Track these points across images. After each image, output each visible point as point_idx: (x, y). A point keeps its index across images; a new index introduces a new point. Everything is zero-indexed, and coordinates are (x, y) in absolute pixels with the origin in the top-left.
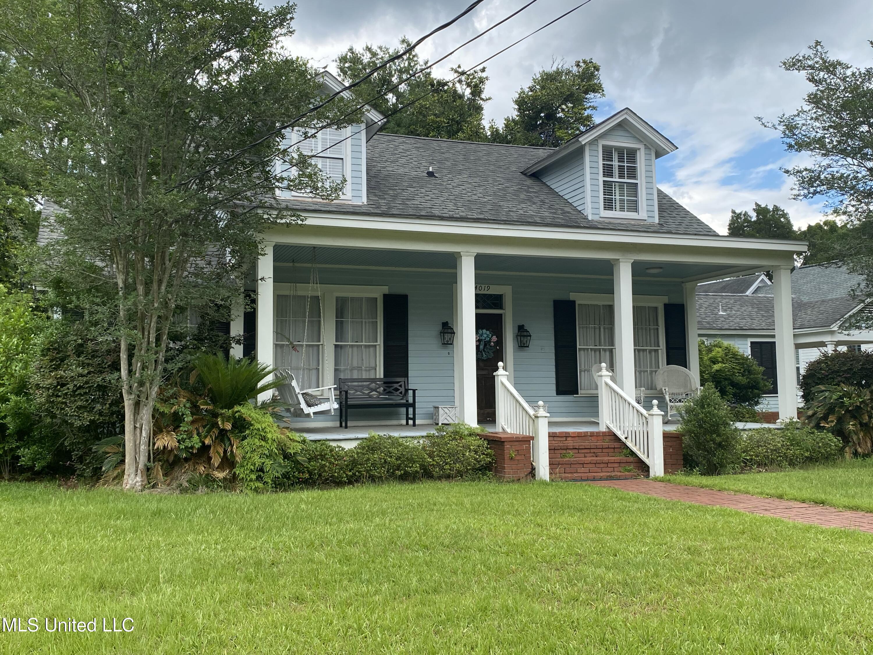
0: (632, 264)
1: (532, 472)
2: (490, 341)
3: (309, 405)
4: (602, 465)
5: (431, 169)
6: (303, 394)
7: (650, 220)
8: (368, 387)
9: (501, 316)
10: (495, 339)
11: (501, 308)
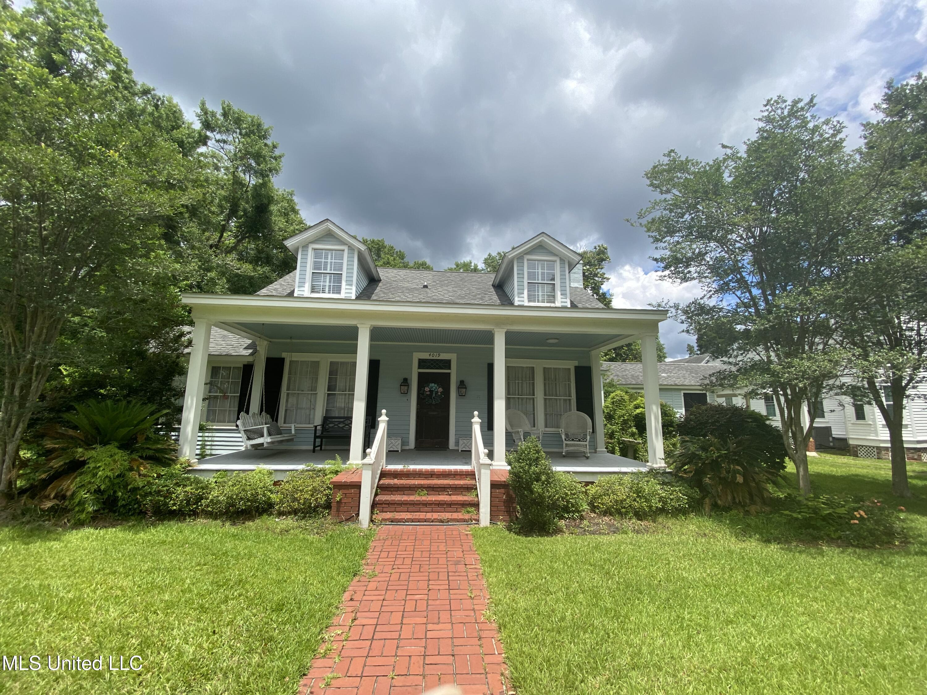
0: (505, 333)
2: (438, 392)
3: (249, 439)
4: (445, 506)
5: (426, 284)
8: (343, 422)
9: (449, 374)
10: (440, 390)
11: (450, 369)
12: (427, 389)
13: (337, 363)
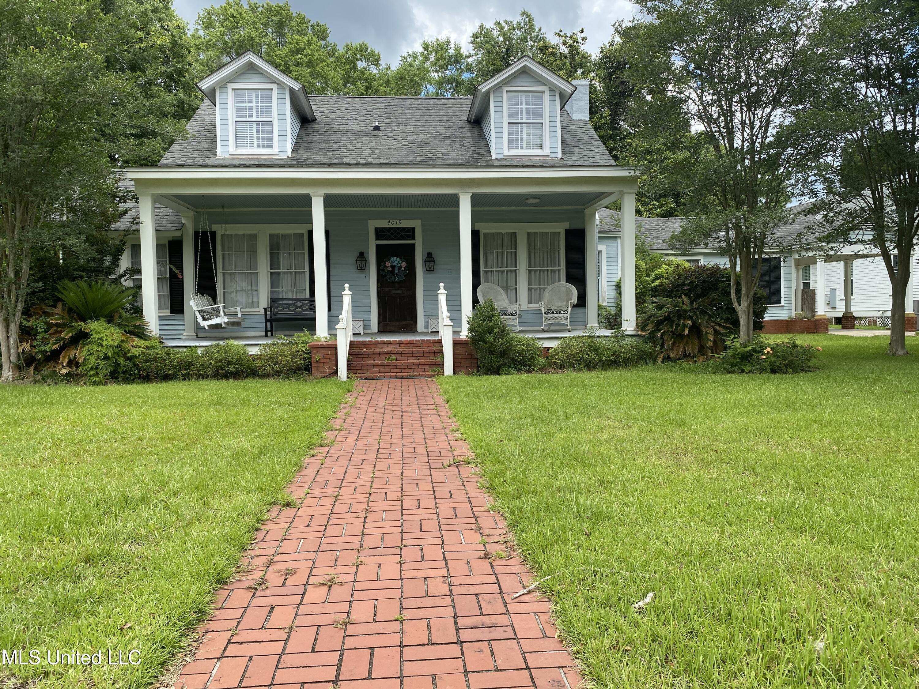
0: (471, 197)
1: (336, 373)
2: (401, 267)
3: (204, 319)
4: (414, 367)
5: (377, 124)
6: (199, 311)
7: (553, 156)
8: (293, 305)
9: (413, 245)
10: (404, 264)
11: (414, 238)
12: (388, 264)
13: (278, 236)
